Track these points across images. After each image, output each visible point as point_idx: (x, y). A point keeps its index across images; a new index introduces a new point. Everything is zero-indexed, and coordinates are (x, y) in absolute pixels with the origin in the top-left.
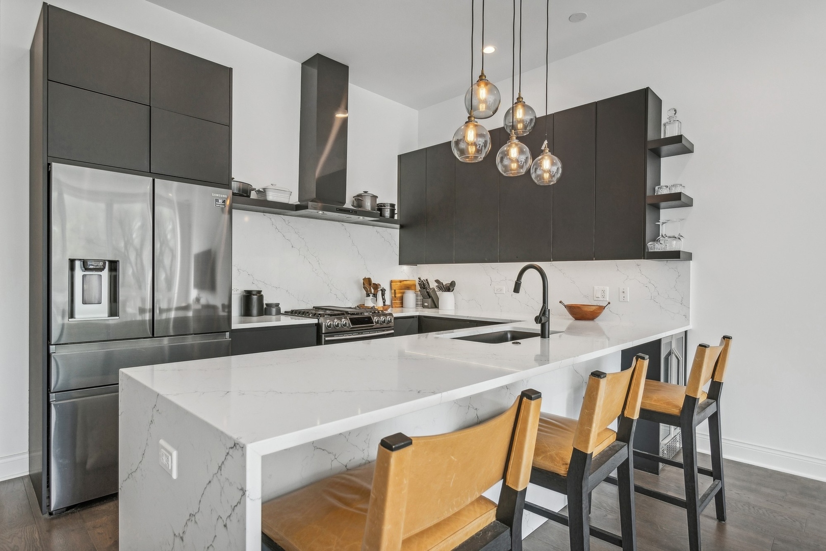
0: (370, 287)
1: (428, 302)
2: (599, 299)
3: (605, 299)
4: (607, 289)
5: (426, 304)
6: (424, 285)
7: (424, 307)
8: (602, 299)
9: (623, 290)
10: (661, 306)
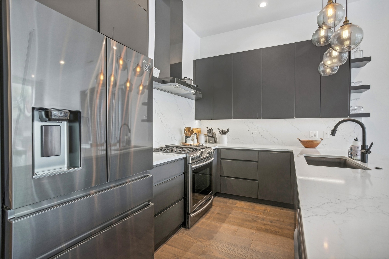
0: (189, 132)
1: (212, 140)
2: (312, 137)
3: (315, 137)
4: (317, 132)
5: (211, 141)
6: (210, 131)
7: (209, 143)
8: (314, 137)
9: (326, 133)
10: (346, 140)
